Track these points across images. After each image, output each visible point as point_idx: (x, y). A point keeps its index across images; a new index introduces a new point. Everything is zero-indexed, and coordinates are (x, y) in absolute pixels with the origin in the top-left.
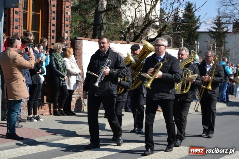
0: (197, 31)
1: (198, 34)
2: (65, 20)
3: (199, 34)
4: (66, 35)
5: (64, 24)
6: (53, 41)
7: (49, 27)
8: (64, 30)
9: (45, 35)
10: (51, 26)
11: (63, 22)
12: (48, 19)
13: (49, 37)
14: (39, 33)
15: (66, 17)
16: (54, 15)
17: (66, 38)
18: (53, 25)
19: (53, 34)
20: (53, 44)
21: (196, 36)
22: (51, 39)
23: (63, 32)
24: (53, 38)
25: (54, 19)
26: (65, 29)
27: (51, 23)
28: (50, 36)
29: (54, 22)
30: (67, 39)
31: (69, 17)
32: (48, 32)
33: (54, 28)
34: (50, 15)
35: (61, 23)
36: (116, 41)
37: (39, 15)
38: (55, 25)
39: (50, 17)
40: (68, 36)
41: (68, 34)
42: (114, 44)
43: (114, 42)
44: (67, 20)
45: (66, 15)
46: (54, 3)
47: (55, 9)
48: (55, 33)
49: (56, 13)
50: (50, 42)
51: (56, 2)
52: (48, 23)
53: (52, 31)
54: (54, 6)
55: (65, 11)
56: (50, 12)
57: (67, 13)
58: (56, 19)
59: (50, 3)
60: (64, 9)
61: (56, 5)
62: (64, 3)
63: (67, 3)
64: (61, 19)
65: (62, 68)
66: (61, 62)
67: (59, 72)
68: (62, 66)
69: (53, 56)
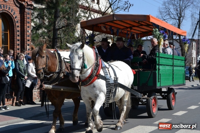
0: (142, 39)
1: (142, 42)
2: (26, 37)
3: (144, 41)
4: (28, 47)
5: (26, 39)
6: (19, 51)
7: (15, 42)
8: (26, 44)
9: (13, 47)
10: (16, 41)
11: (25, 38)
12: (14, 36)
13: (15, 49)
14: (8, 46)
15: (27, 34)
16: (18, 33)
17: (28, 49)
18: (18, 40)
19: (19, 47)
21: (141, 43)
22: (17, 50)
23: (26, 45)
24: (18, 49)
25: (18, 36)
27: (16, 39)
28: (16, 48)
29: (19, 38)
30: (29, 50)
31: (29, 34)
32: (14, 46)
33: (19, 42)
34: (15, 33)
35: (24, 39)
36: (68, 50)
37: (8, 33)
38: (20, 40)
39: (15, 35)
40: (29, 47)
41: (29, 46)
42: (66, 52)
43: (66, 50)
44: (28, 36)
45: (27, 32)
46: (19, 24)
47: (19, 29)
48: (20, 46)
49: (20, 31)
50: (16, 53)
51: (20, 24)
52: (14, 39)
53: (17, 45)
54: (18, 27)
55: (26, 30)
56: (15, 31)
57: (28, 32)
58: (20, 36)
59: (15, 25)
60: (25, 29)
61: (19, 26)
62: (25, 25)
63: (27, 24)
64: (24, 36)
65: (23, 71)
66: (23, 67)
67: (21, 73)
68: (23, 70)
69: (18, 62)
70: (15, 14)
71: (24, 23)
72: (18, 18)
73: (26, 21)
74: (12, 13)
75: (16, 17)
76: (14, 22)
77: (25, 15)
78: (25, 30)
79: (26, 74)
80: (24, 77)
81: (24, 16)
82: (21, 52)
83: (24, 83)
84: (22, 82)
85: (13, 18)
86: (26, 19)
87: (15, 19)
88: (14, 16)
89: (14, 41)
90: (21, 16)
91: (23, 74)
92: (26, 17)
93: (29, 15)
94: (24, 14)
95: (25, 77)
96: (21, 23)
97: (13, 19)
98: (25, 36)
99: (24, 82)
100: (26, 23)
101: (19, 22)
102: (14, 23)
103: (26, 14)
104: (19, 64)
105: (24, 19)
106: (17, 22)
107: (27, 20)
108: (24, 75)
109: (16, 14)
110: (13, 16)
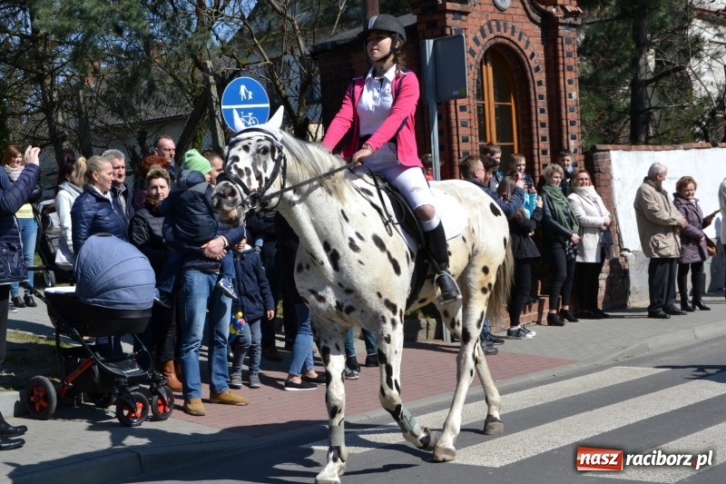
2: (566, 112)
4: (572, 143)
5: (567, 120)
6: (546, 159)
7: (535, 131)
8: (567, 133)
10: (537, 127)
11: (564, 116)
12: (530, 114)
13: (536, 152)
14: (513, 146)
15: (568, 104)
16: (542, 104)
17: (572, 150)
18: (543, 125)
19: (545, 145)
20: (545, 166)
22: (541, 156)
23: (565, 138)
24: (544, 152)
25: (542, 111)
26: (569, 131)
27: (537, 121)
28: (538, 149)
29: (544, 118)
30: (575, 152)
31: (574, 104)
32: (532, 142)
33: (544, 132)
34: (533, 104)
35: (560, 120)
36: (687, 145)
37: (510, 106)
38: (547, 125)
39: (534, 109)
40: (577, 145)
41: (577, 140)
43: (682, 146)
44: (572, 111)
45: (568, 99)
46: (541, 76)
47: (542, 90)
48: (548, 142)
49: (545, 97)
50: (539, 163)
51: (544, 75)
52: (530, 121)
53: (540, 139)
54: (540, 83)
55: (565, 92)
56: (533, 97)
57: (571, 96)
58: (546, 111)
59: (531, 79)
60: (562, 89)
61: (544, 81)
62: (562, 75)
63: (567, 73)
64: (559, 110)
65: (564, 218)
66: (562, 204)
67: (559, 225)
68: (566, 214)
69: (545, 192)
70: (530, 47)
71: (557, 71)
72: (538, 56)
73: (564, 64)
74: (522, 44)
75: (533, 55)
76: (527, 72)
77: (560, 47)
78: (563, 93)
79: (576, 228)
80: (569, 237)
81: (556, 51)
82: (554, 161)
83: (570, 254)
84: (565, 252)
85: (524, 58)
86: (563, 57)
87: (530, 60)
88: (528, 53)
89: (531, 128)
90: (546, 50)
91: (566, 227)
92: (563, 50)
93: (570, 46)
94: (556, 44)
95: (571, 236)
96: (547, 71)
97: (526, 63)
98: (564, 110)
99: (571, 251)
100: (564, 71)
101: (542, 68)
102: (529, 73)
103: (562, 44)
104: (551, 199)
105: (556, 57)
106: (537, 69)
107: (567, 61)
108: (568, 231)
109: (531, 44)
110: (526, 51)
